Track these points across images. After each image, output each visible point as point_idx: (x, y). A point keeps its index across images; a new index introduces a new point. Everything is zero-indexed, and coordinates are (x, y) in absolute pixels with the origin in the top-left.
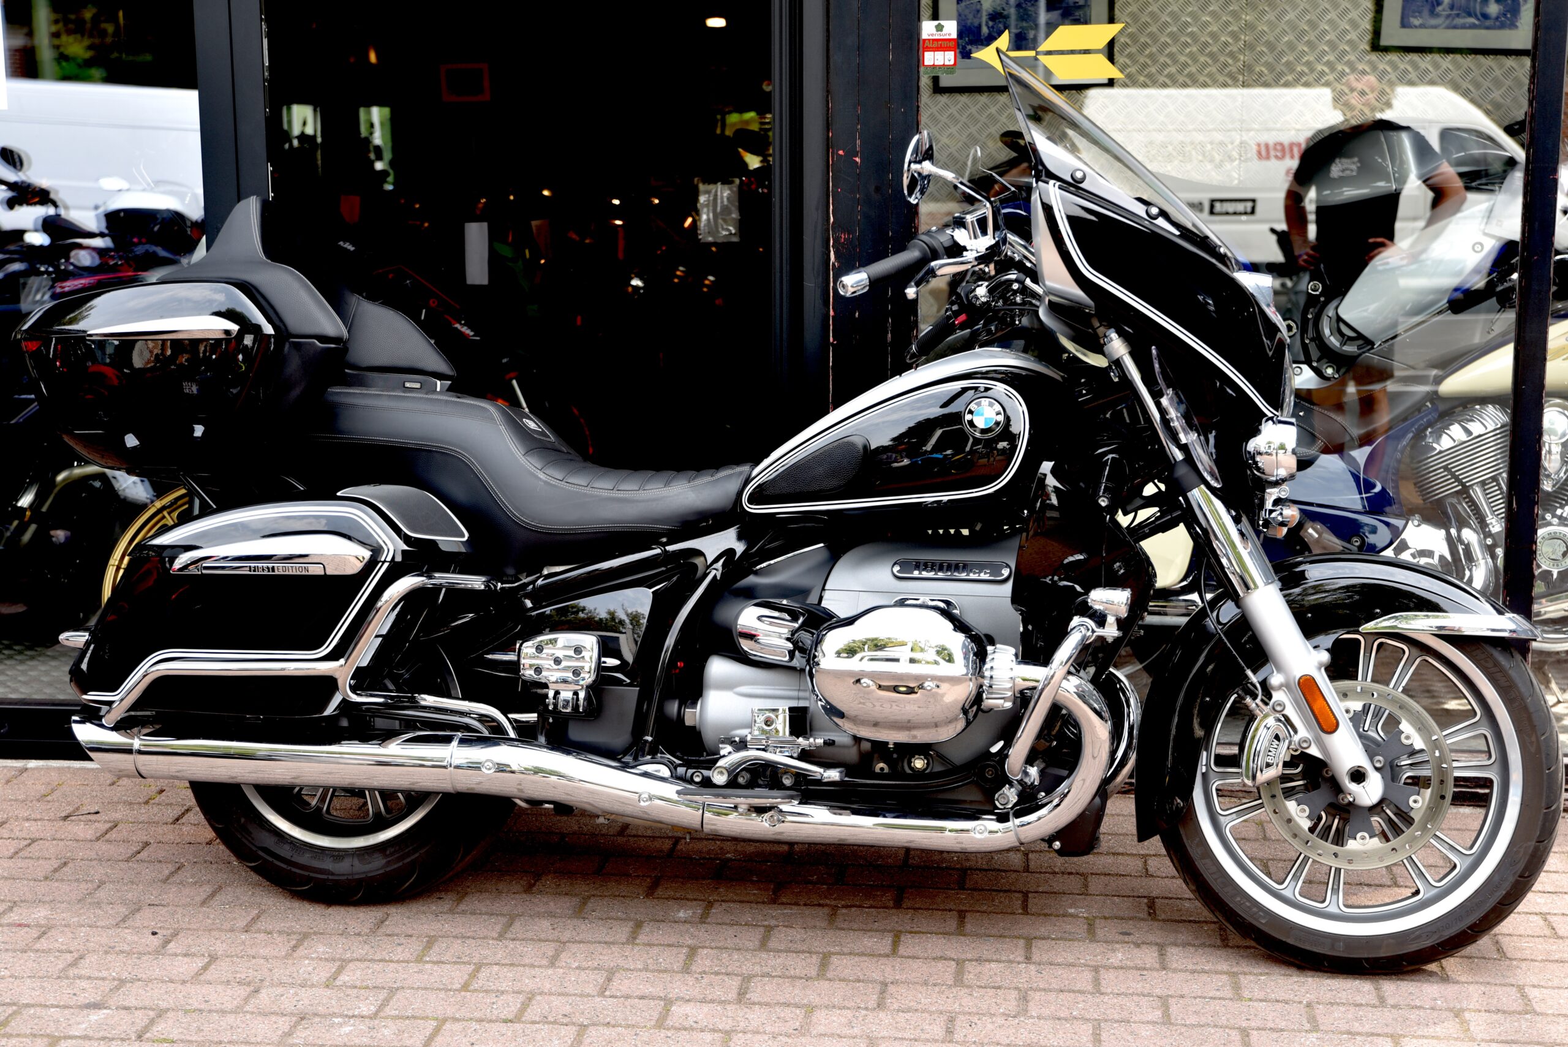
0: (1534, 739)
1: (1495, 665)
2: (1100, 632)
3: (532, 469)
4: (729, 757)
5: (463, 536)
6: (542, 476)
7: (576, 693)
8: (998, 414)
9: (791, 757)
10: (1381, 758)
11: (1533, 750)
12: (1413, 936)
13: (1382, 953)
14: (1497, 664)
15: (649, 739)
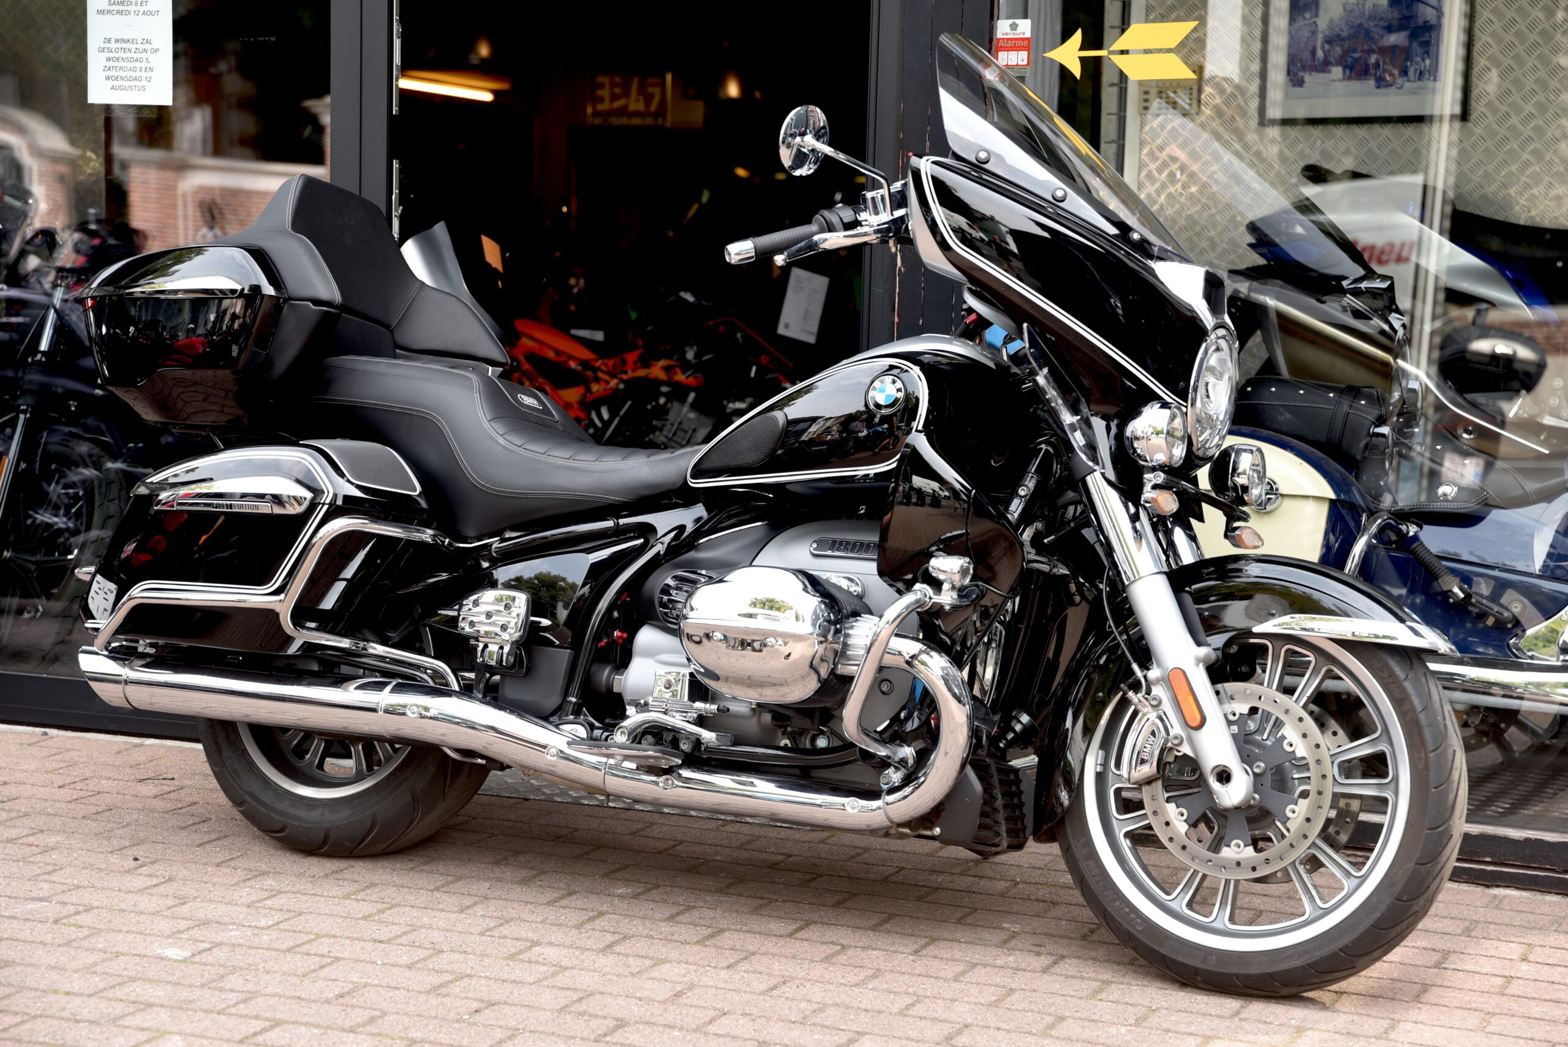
0: (1422, 755)
1: (1390, 676)
2: (937, 599)
3: (494, 434)
4: (634, 718)
5: (415, 490)
6: (501, 441)
7: (502, 648)
8: (899, 390)
9: (688, 722)
10: (1262, 765)
11: (1421, 766)
12: (1285, 955)
13: (1253, 970)
14: (1392, 674)
15: (574, 700)
